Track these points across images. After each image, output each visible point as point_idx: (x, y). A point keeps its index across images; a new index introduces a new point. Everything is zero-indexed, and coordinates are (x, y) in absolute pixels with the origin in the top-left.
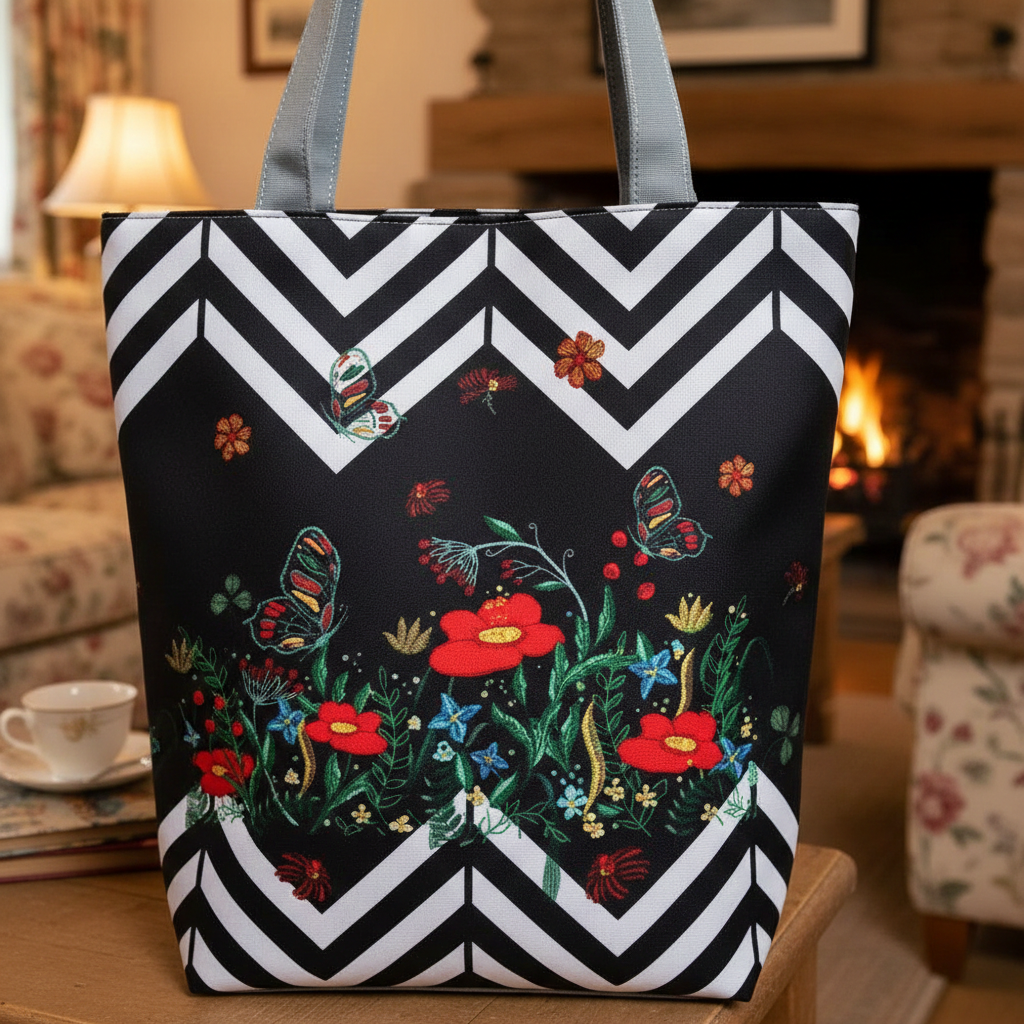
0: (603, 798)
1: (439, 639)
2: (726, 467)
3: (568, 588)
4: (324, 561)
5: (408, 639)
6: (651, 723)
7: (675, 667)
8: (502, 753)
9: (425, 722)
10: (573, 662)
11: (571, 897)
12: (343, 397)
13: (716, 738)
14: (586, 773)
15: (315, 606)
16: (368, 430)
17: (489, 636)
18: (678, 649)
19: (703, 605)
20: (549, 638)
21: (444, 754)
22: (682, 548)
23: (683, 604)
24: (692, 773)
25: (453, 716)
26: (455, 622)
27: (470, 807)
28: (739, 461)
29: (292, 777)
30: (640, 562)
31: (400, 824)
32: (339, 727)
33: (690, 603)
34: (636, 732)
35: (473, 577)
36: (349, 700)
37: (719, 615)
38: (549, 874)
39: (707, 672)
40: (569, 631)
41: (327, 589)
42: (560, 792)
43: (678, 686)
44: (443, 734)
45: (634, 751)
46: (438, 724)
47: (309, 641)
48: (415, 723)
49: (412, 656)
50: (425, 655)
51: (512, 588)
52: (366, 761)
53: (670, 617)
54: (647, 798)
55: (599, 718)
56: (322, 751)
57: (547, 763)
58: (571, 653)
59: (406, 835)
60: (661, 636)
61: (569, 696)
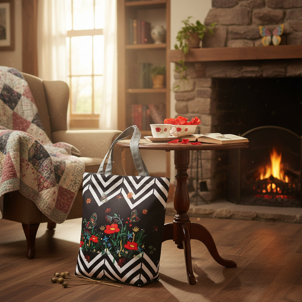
0: (121, 252)
1: (106, 229)
2: (144, 210)
3: (121, 224)
4: (96, 217)
5: (102, 228)
6: (129, 243)
7: (133, 236)
8: (111, 245)
9: (103, 239)
10: (120, 234)
11: (116, 264)
12: (102, 197)
13: (137, 247)
14: (120, 248)
15: (93, 223)
16: (104, 201)
17: (111, 229)
18: (133, 233)
19: (138, 228)
20: (118, 230)
21: (104, 244)
22: (136, 220)
23: (135, 228)
24: (133, 250)
25: (106, 239)
26: (108, 227)
27: (106, 250)
28: (146, 210)
29: (88, 245)
30: (130, 222)
31: (98, 252)
32: (94, 239)
33: (136, 228)
34: (126, 244)
35: (111, 221)
36: (95, 235)
37: (140, 230)
38: (114, 260)
39: (137, 237)
40: (121, 229)
41: (95, 221)
42: (117, 250)
43: (133, 238)
44: (104, 241)
45: (126, 246)
46: (104, 239)
47: (92, 227)
48: (102, 239)
49: (102, 231)
50: (104, 231)
51: (115, 223)
52: (96, 243)
53: (133, 229)
54: (127, 252)
55: (123, 241)
56: (91, 241)
57: (116, 246)
58: (120, 232)
59: (99, 254)
60: (131, 232)
61: (119, 238)
